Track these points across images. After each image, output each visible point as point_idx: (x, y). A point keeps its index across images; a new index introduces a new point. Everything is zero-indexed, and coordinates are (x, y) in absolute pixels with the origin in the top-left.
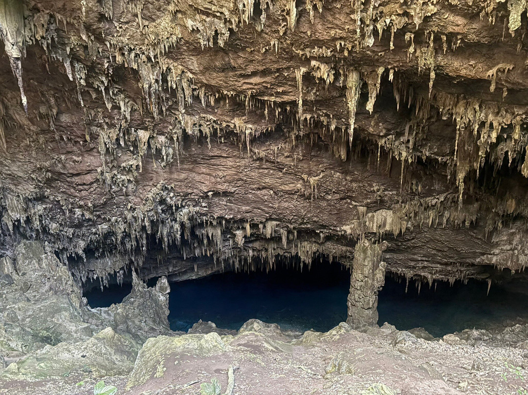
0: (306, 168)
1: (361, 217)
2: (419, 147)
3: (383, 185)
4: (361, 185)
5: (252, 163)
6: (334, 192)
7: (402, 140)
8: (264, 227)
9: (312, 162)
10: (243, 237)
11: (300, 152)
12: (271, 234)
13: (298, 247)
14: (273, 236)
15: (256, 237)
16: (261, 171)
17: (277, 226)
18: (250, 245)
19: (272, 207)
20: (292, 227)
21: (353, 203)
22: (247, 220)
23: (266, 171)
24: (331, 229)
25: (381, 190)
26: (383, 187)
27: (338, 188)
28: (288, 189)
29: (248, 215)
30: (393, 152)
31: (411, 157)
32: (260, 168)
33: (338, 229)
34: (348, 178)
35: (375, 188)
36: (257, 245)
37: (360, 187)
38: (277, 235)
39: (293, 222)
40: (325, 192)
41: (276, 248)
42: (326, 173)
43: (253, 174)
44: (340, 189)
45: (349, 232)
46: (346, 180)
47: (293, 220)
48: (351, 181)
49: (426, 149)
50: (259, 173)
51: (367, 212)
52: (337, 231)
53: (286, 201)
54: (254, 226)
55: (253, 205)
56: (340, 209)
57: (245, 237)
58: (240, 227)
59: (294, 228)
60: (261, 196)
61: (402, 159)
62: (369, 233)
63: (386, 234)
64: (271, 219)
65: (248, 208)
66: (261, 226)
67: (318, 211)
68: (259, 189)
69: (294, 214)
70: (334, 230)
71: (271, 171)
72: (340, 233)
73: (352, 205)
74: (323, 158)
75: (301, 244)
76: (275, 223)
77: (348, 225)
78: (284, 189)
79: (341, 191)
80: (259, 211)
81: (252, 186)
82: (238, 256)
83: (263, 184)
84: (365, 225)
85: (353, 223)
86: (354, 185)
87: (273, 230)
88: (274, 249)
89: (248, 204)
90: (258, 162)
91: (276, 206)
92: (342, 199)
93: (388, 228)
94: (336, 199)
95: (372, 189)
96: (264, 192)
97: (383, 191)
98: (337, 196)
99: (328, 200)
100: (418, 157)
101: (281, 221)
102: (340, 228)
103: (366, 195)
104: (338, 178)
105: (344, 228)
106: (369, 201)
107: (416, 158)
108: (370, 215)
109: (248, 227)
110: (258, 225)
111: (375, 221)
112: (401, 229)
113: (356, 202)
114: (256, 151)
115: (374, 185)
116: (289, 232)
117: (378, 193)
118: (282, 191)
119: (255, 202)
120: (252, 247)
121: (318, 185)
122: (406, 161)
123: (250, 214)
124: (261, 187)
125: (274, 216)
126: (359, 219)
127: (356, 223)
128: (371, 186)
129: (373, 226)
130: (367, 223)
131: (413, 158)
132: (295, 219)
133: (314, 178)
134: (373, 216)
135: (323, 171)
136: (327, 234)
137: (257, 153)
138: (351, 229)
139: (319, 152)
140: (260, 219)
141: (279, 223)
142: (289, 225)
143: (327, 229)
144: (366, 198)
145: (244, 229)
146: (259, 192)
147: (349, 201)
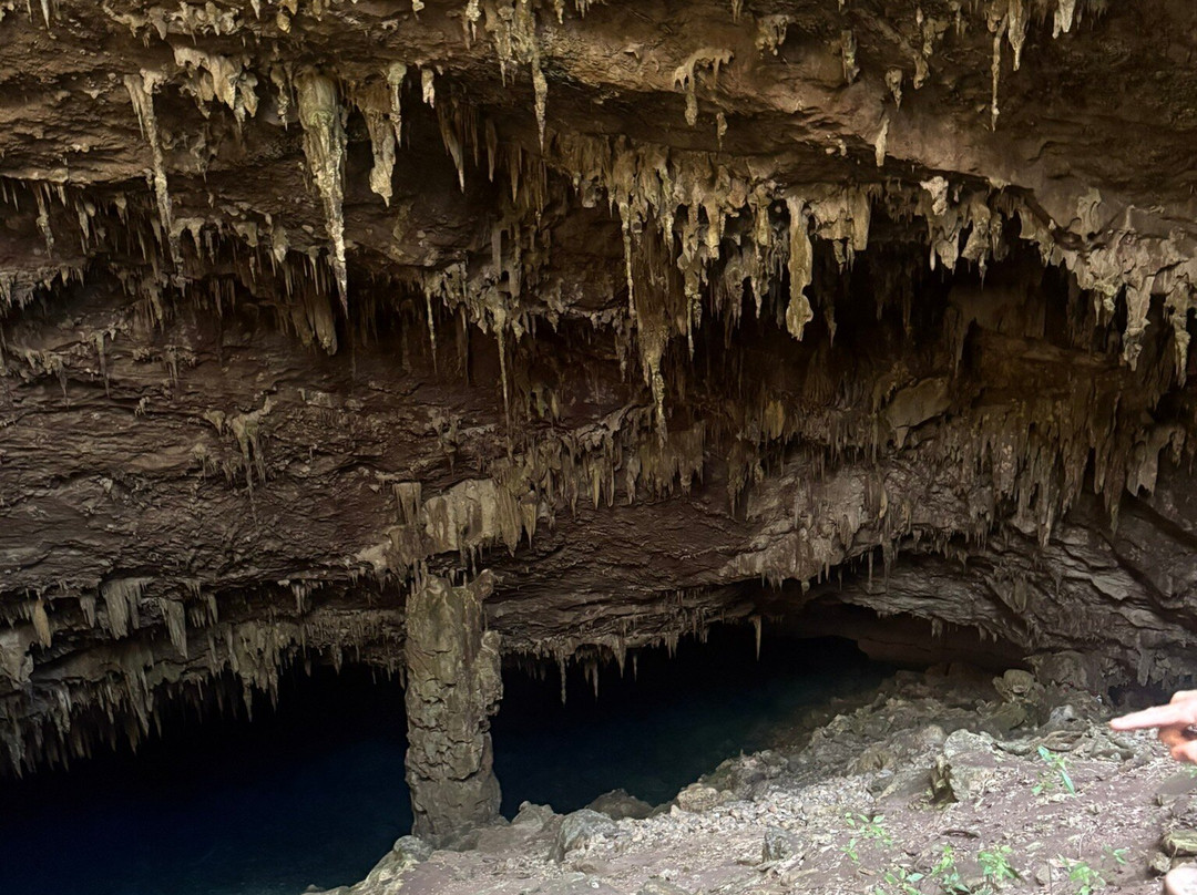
0: (212, 391)
1: (409, 512)
2: (537, 292)
3: (455, 410)
4: (393, 418)
5: (18, 395)
6: (316, 452)
7: (487, 276)
8: (101, 603)
9: (231, 366)
10: (27, 654)
11: (185, 340)
12: (129, 623)
13: (226, 644)
14: (136, 625)
15: (73, 643)
16: (56, 418)
17: (145, 591)
18: (59, 674)
19: (118, 534)
20: (194, 584)
21: (381, 476)
22: (33, 594)
23: (76, 418)
24: (325, 567)
25: (454, 426)
26: (457, 417)
27: (325, 438)
28: (162, 465)
29: (31, 574)
30: (469, 313)
31: (521, 322)
32: (50, 408)
33: (347, 562)
34: (352, 403)
35: (437, 423)
36: (82, 668)
37: (391, 425)
38: (149, 623)
39: (199, 568)
40: (288, 456)
41: (151, 663)
42: (281, 397)
43: (30, 432)
44: (333, 440)
45: (380, 563)
46: (347, 410)
47: (196, 564)
48: (364, 412)
49: (555, 295)
50: (52, 426)
51: (424, 499)
52: (344, 569)
53: (164, 505)
54: (61, 608)
55: (47, 538)
56: (343, 502)
57: (34, 650)
58: (11, 622)
59: (205, 588)
60: (70, 503)
61: (497, 328)
62: (438, 555)
63: (485, 550)
64: (121, 573)
65: (28, 551)
66: (87, 603)
67: (276, 518)
68: (60, 480)
69: (198, 543)
70: (333, 567)
71: (96, 415)
72: (354, 575)
73: (377, 482)
74: (264, 351)
75: (234, 632)
76: (135, 583)
77: (376, 544)
78: (147, 465)
79: (338, 445)
80: (73, 552)
81: (29, 474)
82: (19, 721)
83: (74, 463)
84: (424, 536)
85: (389, 536)
86: (375, 422)
87: (134, 607)
88: (147, 669)
89: (25, 538)
90: (41, 390)
91: (132, 526)
92: (343, 469)
93: (488, 531)
94: (327, 474)
95: (427, 426)
96: (80, 487)
97: (459, 428)
98: (329, 463)
99: (302, 480)
100: (538, 318)
101: (156, 574)
102: (353, 559)
103: (413, 445)
104: (322, 406)
105: (365, 554)
106: (424, 462)
107: (534, 322)
108: (433, 502)
109: (39, 614)
110: (76, 601)
111: (451, 517)
112: (524, 527)
113: (386, 471)
114: (28, 353)
115: (431, 412)
116: (191, 602)
117: (447, 435)
118: (144, 473)
119: (52, 525)
120: (65, 680)
121: (260, 437)
122: (508, 333)
123: (39, 569)
124: (65, 473)
125: (130, 562)
126: (402, 519)
127: (396, 536)
128: (423, 418)
129: (446, 533)
130: (429, 529)
131: (526, 321)
132: (203, 558)
133: (246, 418)
134: (443, 506)
135: (271, 393)
136: (315, 585)
137: (32, 362)
138: (385, 553)
139: (247, 336)
140: (79, 581)
141: (150, 579)
142: (187, 581)
143: (312, 570)
144: (417, 456)
145: (25, 624)
146: (60, 491)
147: (367, 472)
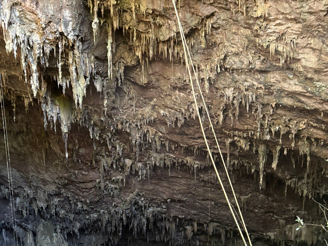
0: (237, 190)
1: (281, 228)
2: (318, 187)
3: (296, 206)
4: (280, 204)
5: (199, 183)
6: (259, 208)
7: (303, 182)
8: (208, 226)
9: (243, 185)
10: (192, 232)
11: (233, 178)
12: (213, 233)
13: (234, 243)
15: (202, 232)
16: (205, 188)
17: (217, 226)
18: (198, 237)
19: (213, 213)
20: (228, 229)
21: (275, 216)
22: (195, 220)
23: (209, 189)
24: (259, 233)
25: (295, 210)
26: (296, 208)
27: (262, 205)
28: (225, 202)
29: (196, 217)
30: (298, 190)
31: (312, 194)
32: (204, 186)
33: (265, 234)
34: (270, 198)
35: (291, 208)
36: (202, 237)
37: (279, 206)
38: (217, 233)
39: (230, 225)
40: (253, 207)
41: (217, 241)
42: (253, 194)
43: (200, 190)
44: (264, 206)
45: (273, 237)
46: (268, 200)
47: (229, 224)
48: (272, 201)
49: (323, 189)
50: (204, 190)
51: (286, 224)
52: (264, 235)
53: (224, 210)
54: (199, 224)
55: (199, 210)
56: (265, 220)
57: (193, 231)
58: (190, 224)
59: (230, 230)
60: (205, 205)
61: (304, 195)
62: (288, 240)
63: (301, 243)
64: (212, 221)
65: (195, 212)
66: (205, 225)
67: (248, 219)
68: (203, 200)
69: (230, 220)
70: (261, 234)
71: (213, 189)
72: (266, 237)
73: (274, 217)
74: (251, 184)
75: (237, 240)
76: (216, 224)
77: (272, 232)
78: (222, 202)
79: (265, 207)
80: (204, 214)
81: (198, 198)
82: (188, 244)
83: (207, 197)
84: (285, 234)
85: (276, 231)
86: (275, 204)
87: (214, 229)
88: (216, 243)
89: (195, 209)
90: (203, 183)
91: (217, 213)
92: (266, 213)
93: (303, 238)
94: (262, 213)
95: (288, 208)
96: (207, 202)
97: (297, 211)
98: (262, 210)
99: (255, 213)
100: (318, 193)
101: (220, 224)
102: (266, 234)
103: (284, 212)
104: (262, 198)
105: (269, 234)
106: (287, 216)
107: (316, 194)
108: (289, 226)
109: (195, 225)
110: (203, 225)
111: (293, 231)
112: (313, 241)
113: (277, 216)
114: (202, 176)
115: (290, 205)
116: (227, 232)
117: (293, 211)
118: (221, 203)
119: (201, 208)
120: (199, 239)
121: (247, 202)
122: (307, 196)
123: (197, 216)
124: (205, 199)
125: (215, 220)
126: (279, 228)
127: (278, 232)
128: (288, 206)
129: (291, 235)
130: (287, 233)
132: (231, 223)
133: (244, 197)
134: (291, 228)
135: (251, 192)
136: (257, 237)
137: (202, 178)
138: (274, 235)
139: (247, 180)
140: (205, 220)
141: (219, 224)
142: (227, 227)
143: (256, 233)
144: (285, 214)
145: (192, 225)
146: (203, 202)
147: (272, 214)
